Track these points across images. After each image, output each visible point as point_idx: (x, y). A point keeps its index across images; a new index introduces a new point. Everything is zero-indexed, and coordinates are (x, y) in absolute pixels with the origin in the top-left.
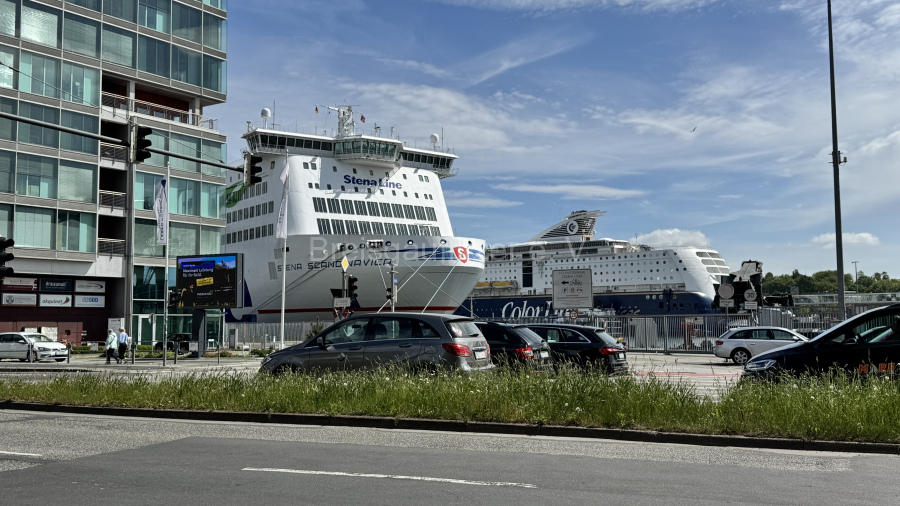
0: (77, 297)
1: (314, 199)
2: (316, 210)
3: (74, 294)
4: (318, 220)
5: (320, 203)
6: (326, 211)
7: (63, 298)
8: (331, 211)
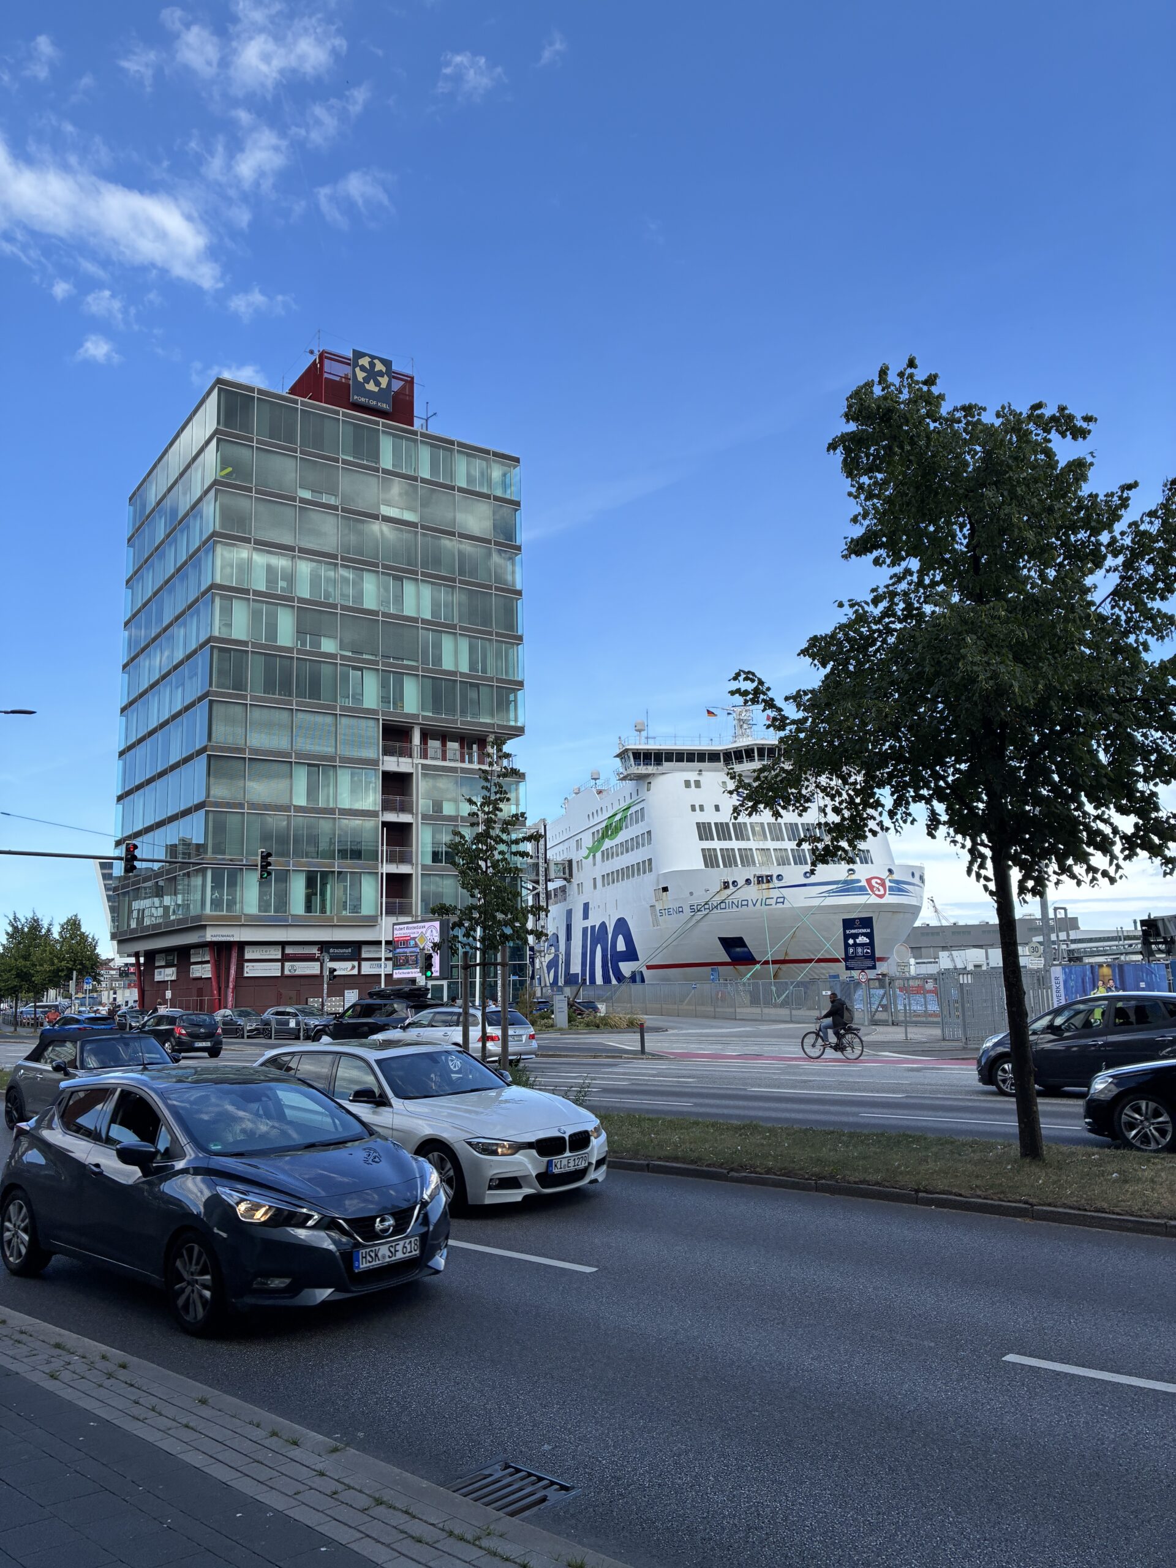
0: (363, 963)
1: (698, 824)
2: (701, 839)
3: (360, 960)
4: (703, 850)
5: (704, 828)
6: (713, 839)
7: (348, 965)
8: (719, 839)
